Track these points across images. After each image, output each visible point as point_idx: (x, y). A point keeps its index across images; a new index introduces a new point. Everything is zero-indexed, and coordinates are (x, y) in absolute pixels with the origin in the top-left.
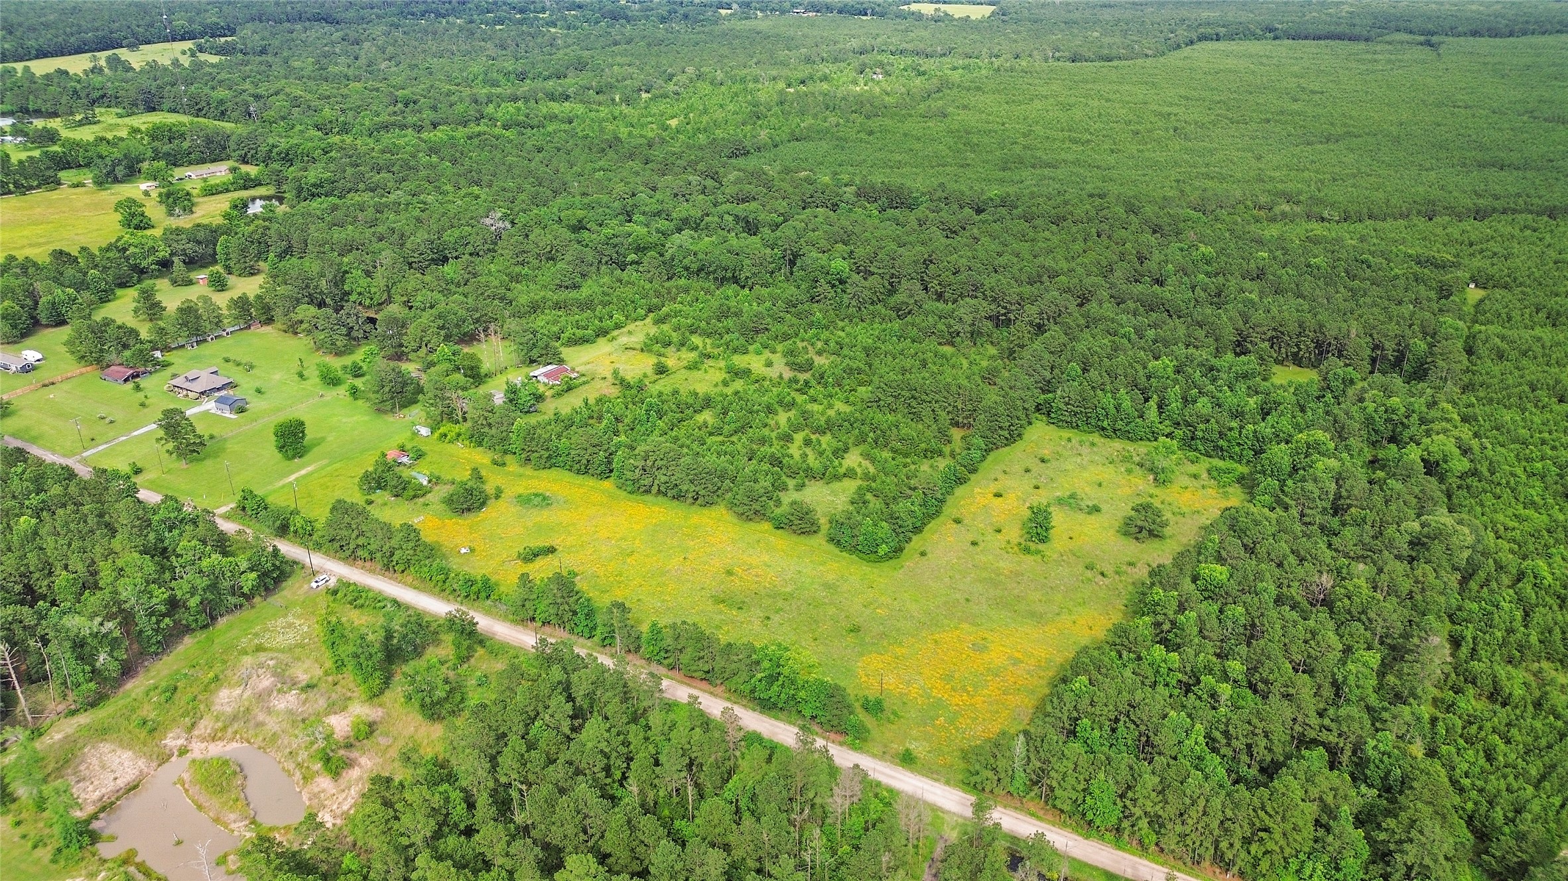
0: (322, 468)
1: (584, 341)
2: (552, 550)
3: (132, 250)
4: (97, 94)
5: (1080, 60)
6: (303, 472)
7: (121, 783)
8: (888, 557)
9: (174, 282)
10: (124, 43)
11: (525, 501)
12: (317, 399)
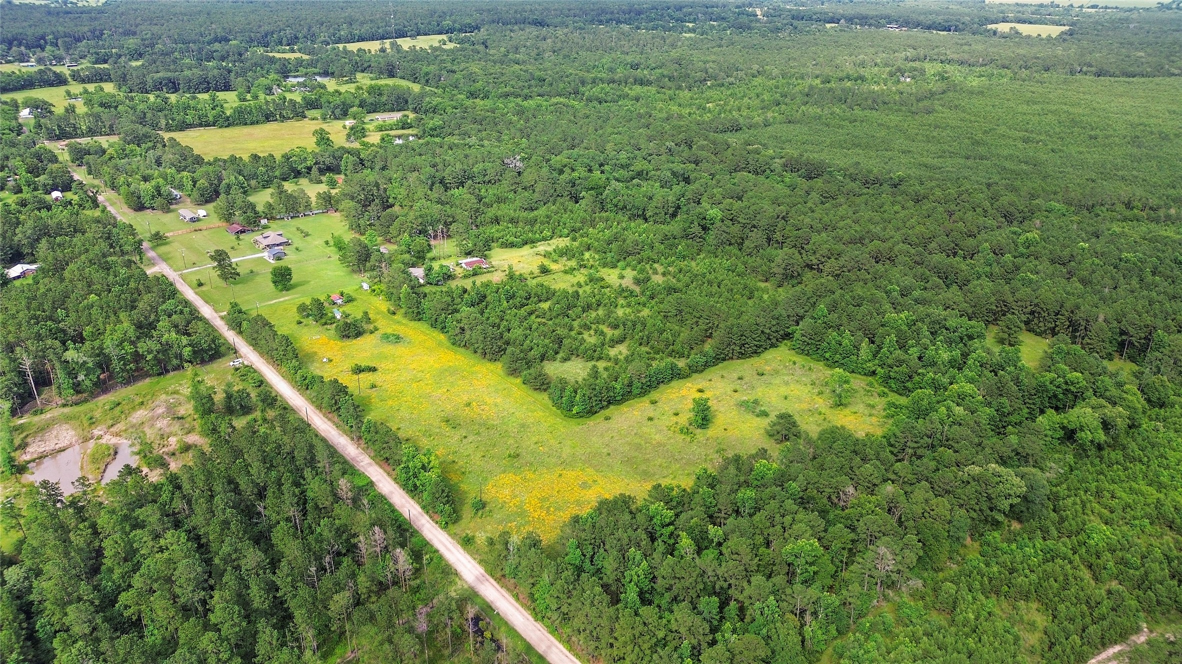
0: (291, 299)
1: (512, 245)
2: (373, 370)
3: (294, 158)
4: (366, 65)
5: (1105, 75)
6: (282, 299)
7: (57, 447)
8: (579, 415)
9: (311, 181)
10: (409, 34)
11: (386, 337)
12: (326, 259)
